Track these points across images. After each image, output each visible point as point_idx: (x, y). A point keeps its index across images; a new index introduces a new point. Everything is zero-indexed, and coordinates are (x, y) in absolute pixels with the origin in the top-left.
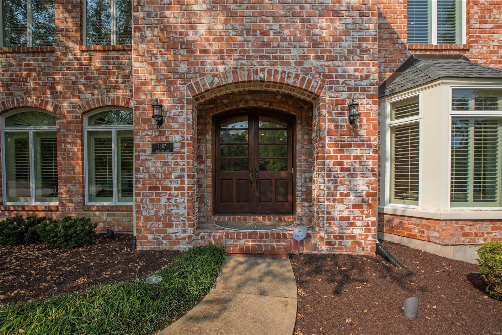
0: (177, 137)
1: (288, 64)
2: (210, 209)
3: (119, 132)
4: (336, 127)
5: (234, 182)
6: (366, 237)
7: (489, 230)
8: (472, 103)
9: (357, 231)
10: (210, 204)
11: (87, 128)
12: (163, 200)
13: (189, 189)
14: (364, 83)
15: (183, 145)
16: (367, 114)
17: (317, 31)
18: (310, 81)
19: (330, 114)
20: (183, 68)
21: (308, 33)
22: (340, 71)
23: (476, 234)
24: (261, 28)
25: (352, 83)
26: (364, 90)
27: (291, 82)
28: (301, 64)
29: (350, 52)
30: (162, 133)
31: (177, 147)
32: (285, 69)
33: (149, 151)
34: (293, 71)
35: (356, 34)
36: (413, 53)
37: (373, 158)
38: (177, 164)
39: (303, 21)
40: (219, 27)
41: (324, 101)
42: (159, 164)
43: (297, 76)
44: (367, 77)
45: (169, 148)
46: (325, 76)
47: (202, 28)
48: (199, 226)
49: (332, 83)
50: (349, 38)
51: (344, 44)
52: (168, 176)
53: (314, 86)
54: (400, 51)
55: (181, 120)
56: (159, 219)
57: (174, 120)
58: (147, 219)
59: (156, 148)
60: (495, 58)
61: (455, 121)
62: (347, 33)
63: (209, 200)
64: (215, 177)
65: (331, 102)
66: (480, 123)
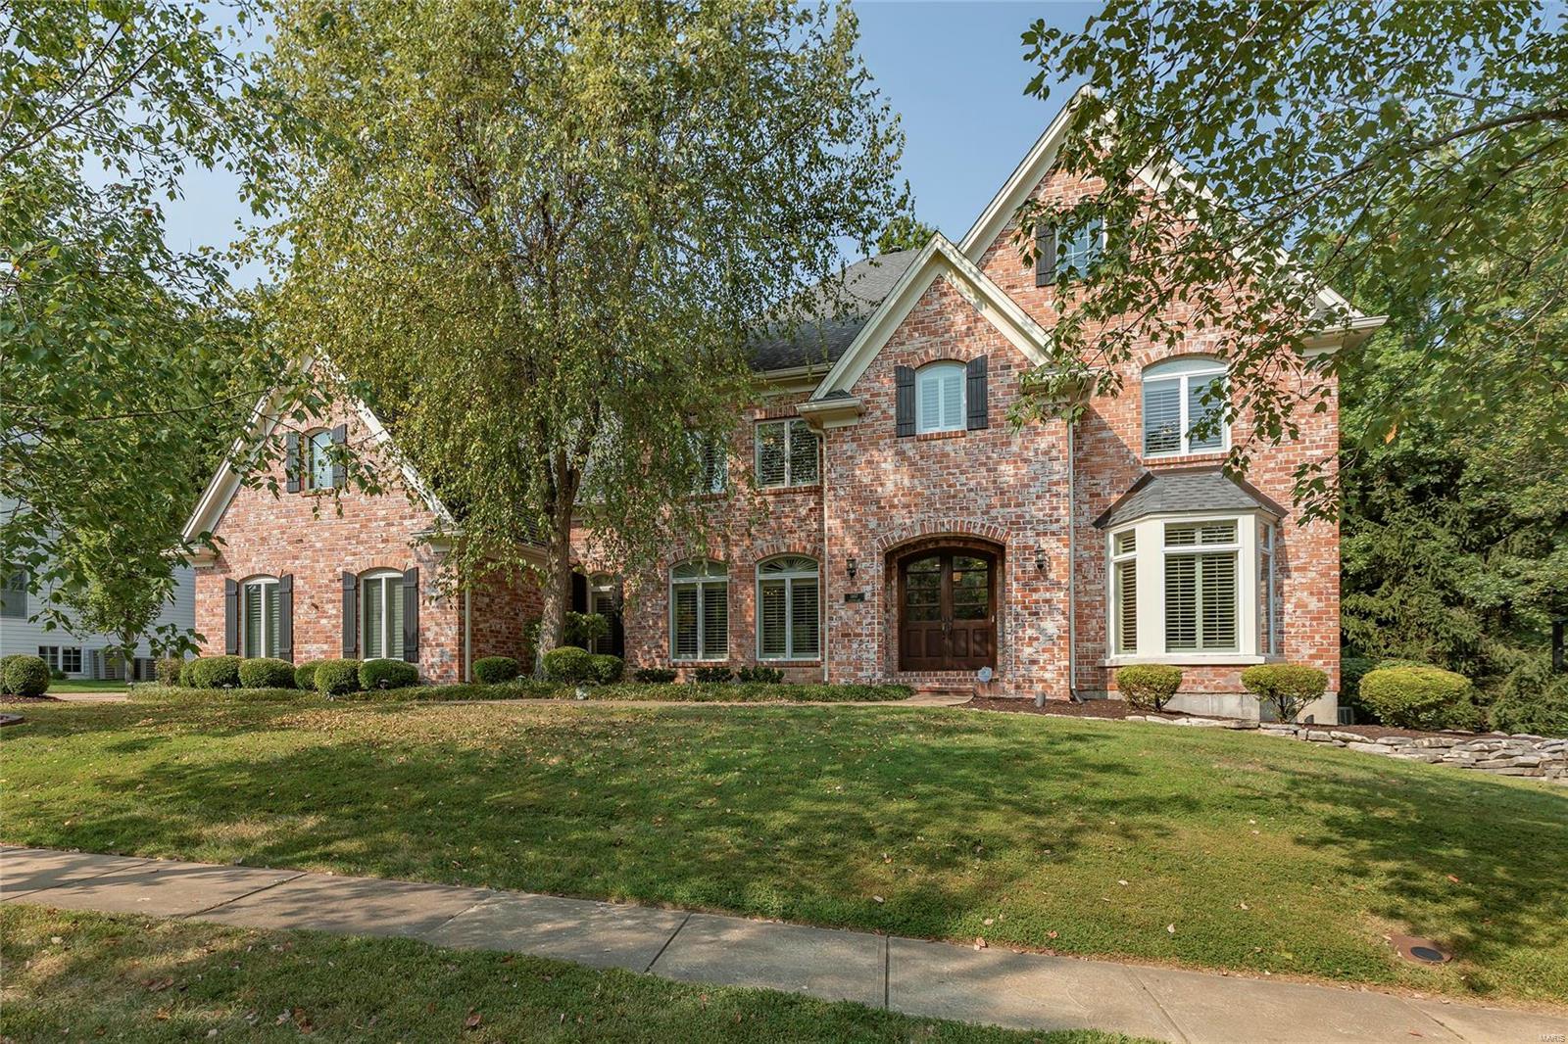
0: (869, 588)
1: (975, 513)
2: (896, 663)
3: (793, 580)
4: (1024, 572)
5: (924, 633)
6: (1058, 682)
7: (1211, 677)
8: (1198, 535)
9: (1048, 676)
10: (896, 657)
11: (760, 577)
12: (855, 646)
13: (879, 635)
14: (1055, 527)
15: (873, 595)
16: (1057, 557)
17: (1002, 479)
18: (996, 530)
19: (1017, 559)
20: (873, 524)
21: (995, 482)
22: (1028, 518)
23: (1194, 682)
24: (947, 480)
25: (1041, 527)
26: (1053, 534)
27: (977, 532)
28: (987, 513)
29: (1038, 497)
30: (854, 584)
31: (867, 597)
32: (971, 519)
33: (842, 601)
34: (979, 522)
35: (1046, 479)
36: (1150, 469)
37: (1063, 601)
38: (867, 613)
39: (989, 470)
40: (907, 482)
41: (1010, 547)
42: (850, 613)
43: (983, 526)
44: (1058, 521)
45: (861, 597)
46: (1012, 523)
47: (890, 487)
48: (888, 673)
49: (1019, 529)
50: (1038, 484)
51: (1032, 490)
52: (859, 623)
53: (999, 535)
54: (1132, 468)
55: (872, 572)
56: (850, 664)
57: (865, 572)
58: (838, 664)
59: (848, 598)
60: (1272, 465)
61: (1170, 559)
62: (1035, 479)
63: (895, 654)
64: (900, 629)
65: (1018, 548)
66: (1208, 557)
